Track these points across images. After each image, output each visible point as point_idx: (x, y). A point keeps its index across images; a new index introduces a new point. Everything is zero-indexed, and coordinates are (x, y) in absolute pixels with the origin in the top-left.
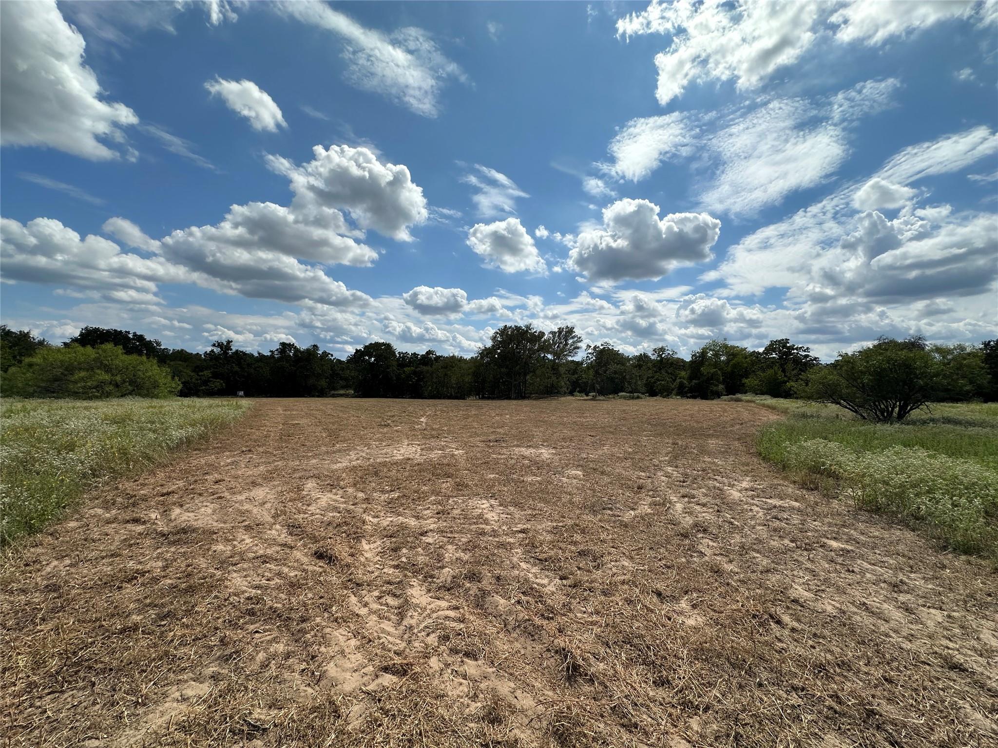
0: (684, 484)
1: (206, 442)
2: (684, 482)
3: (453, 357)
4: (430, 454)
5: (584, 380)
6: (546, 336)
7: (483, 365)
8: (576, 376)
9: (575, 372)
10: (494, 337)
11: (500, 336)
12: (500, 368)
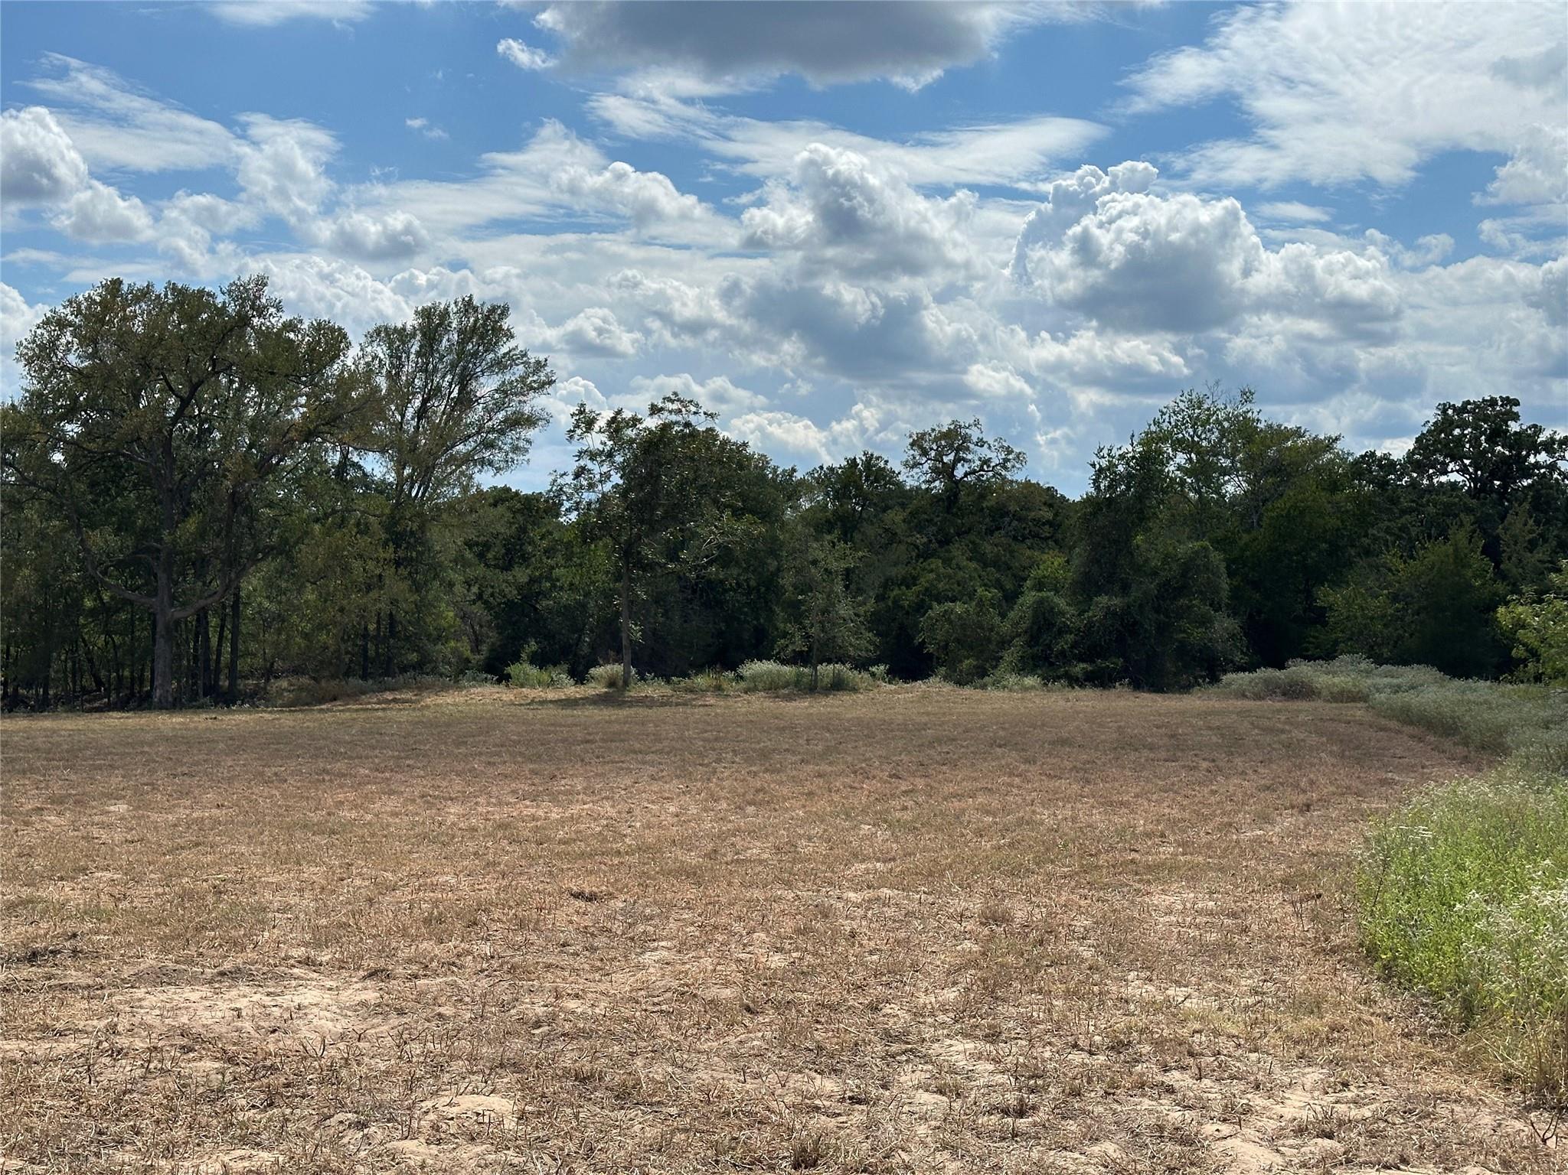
0: (1023, 1123)
2: (1021, 1113)
5: (565, 597)
6: (353, 352)
8: (521, 575)
9: (513, 554)
10: (42, 347)
11: (80, 344)
12: (78, 525)
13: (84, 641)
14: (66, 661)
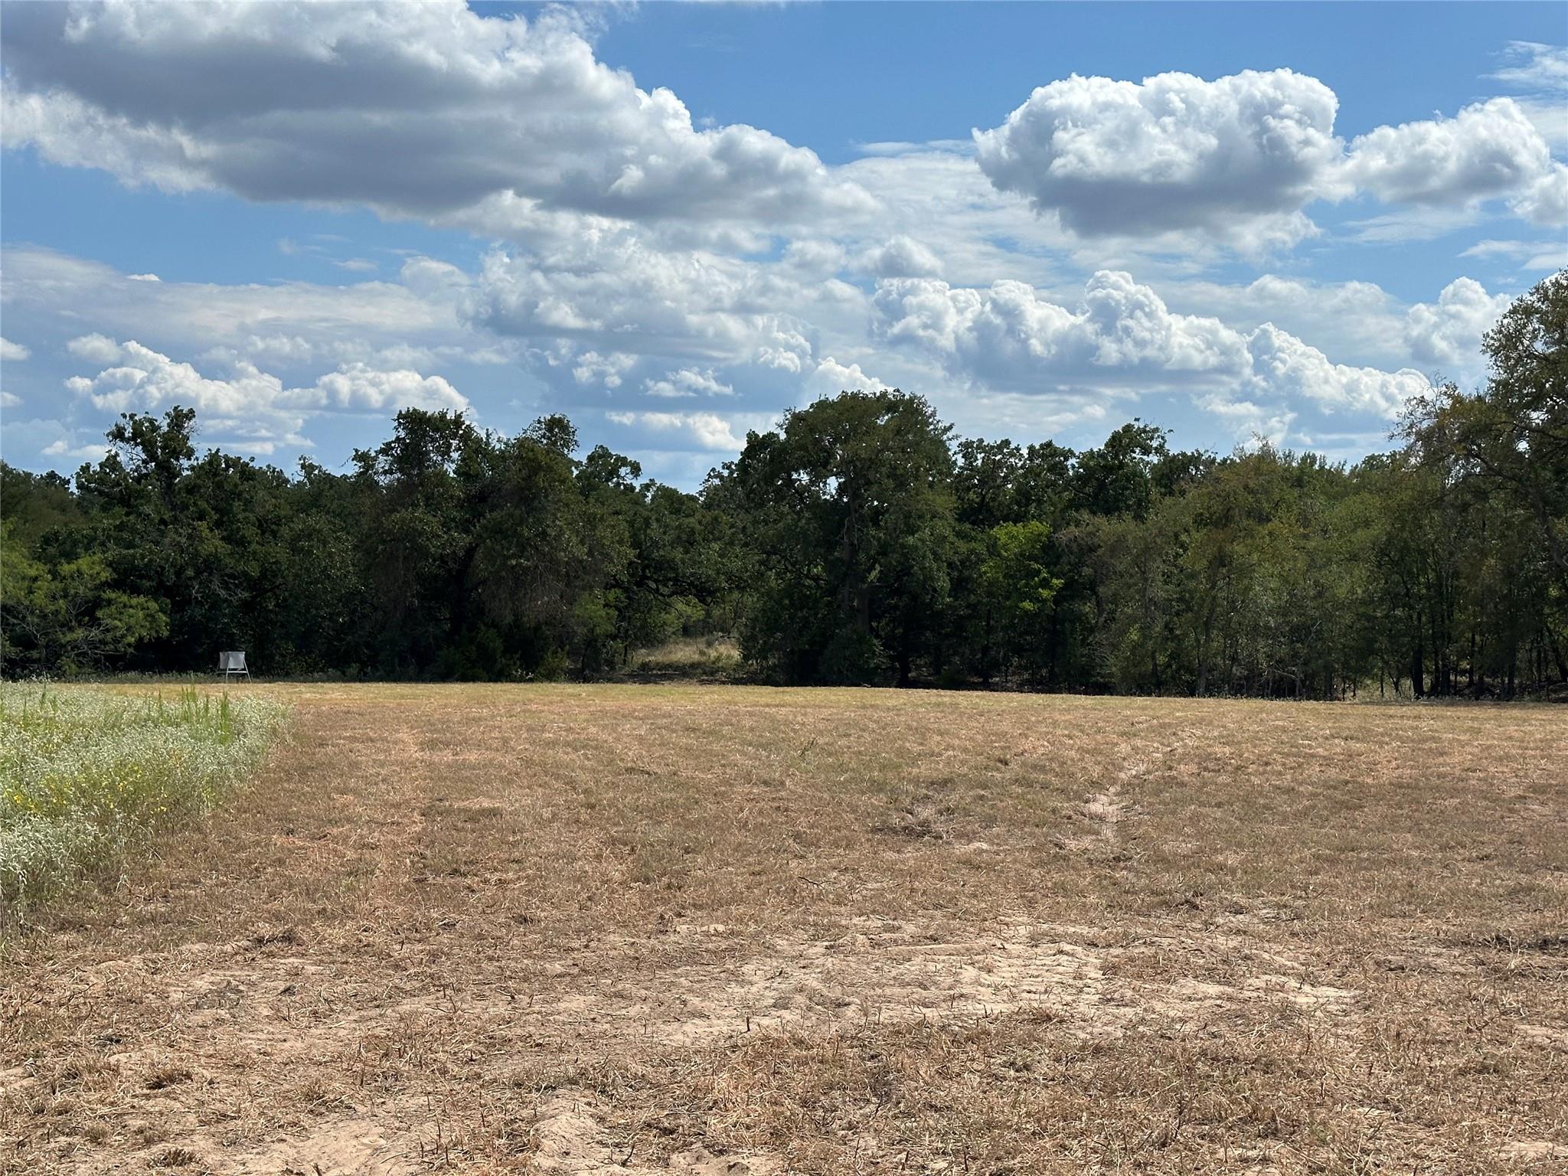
1: (106, 891)
3: (1265, 457)
4: (1156, 994)
7: (1438, 502)
10: (1508, 337)
11: (1547, 331)
12: (1544, 513)
13: (1548, 630)
14: (1531, 650)
